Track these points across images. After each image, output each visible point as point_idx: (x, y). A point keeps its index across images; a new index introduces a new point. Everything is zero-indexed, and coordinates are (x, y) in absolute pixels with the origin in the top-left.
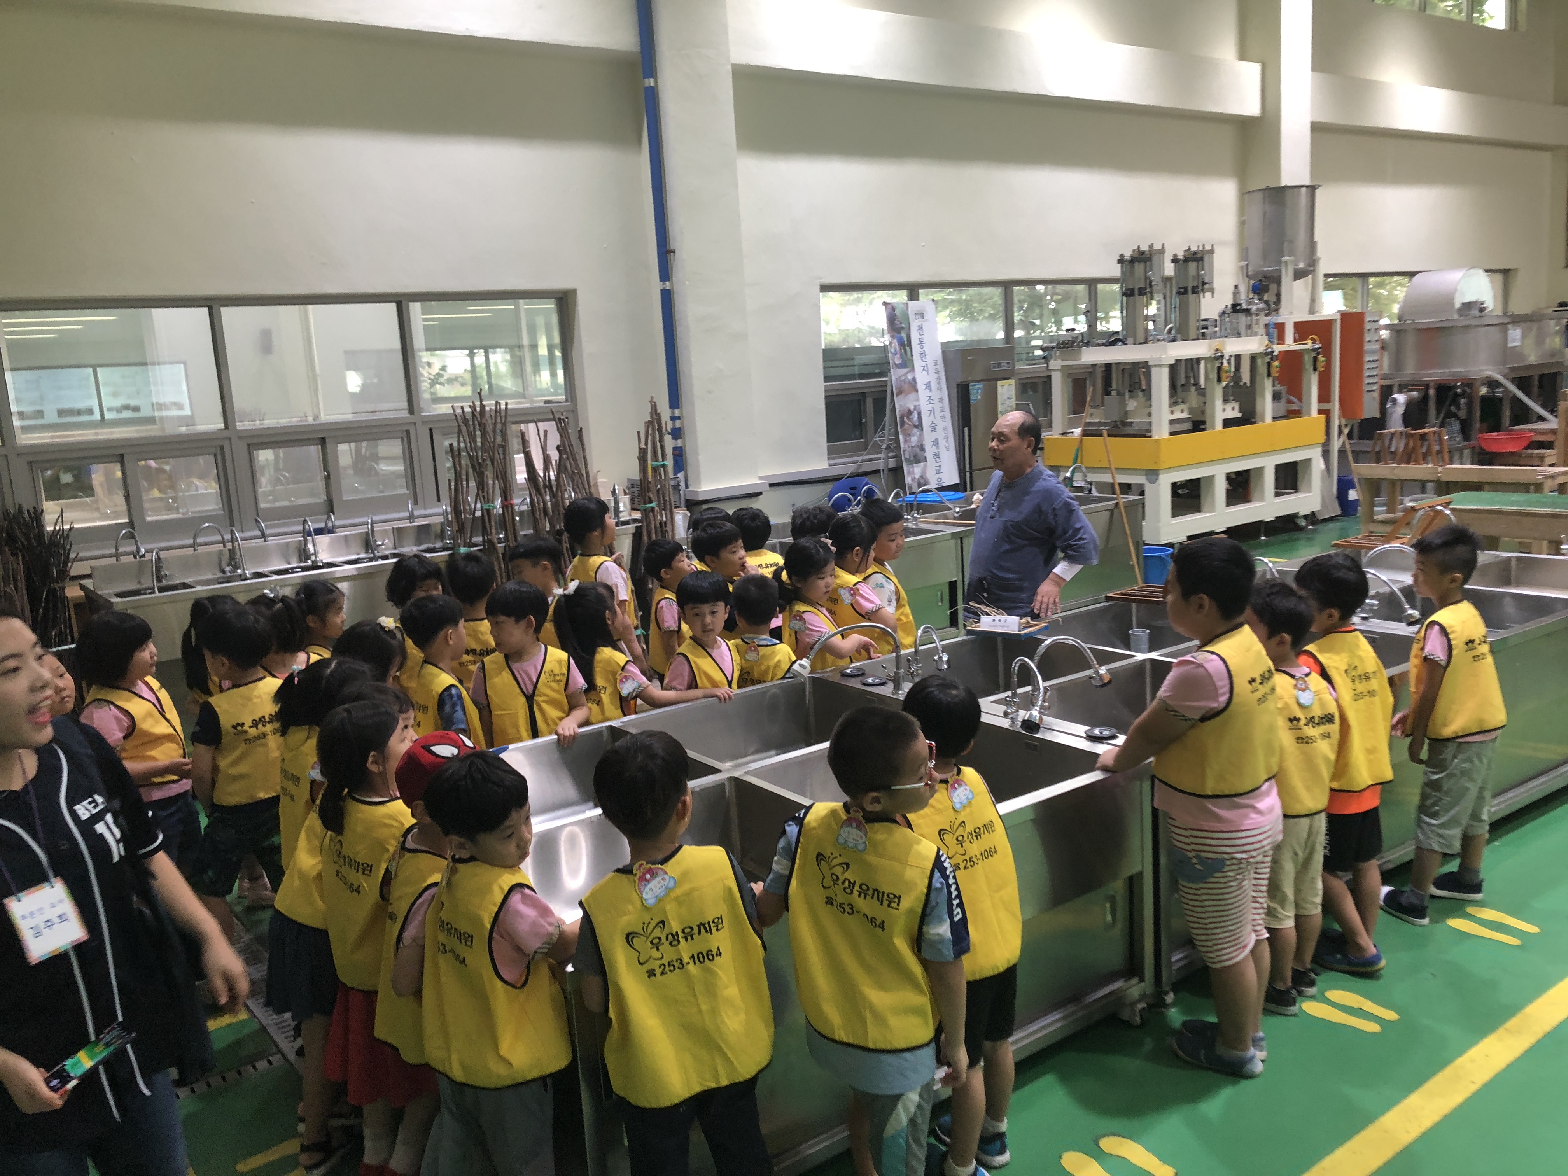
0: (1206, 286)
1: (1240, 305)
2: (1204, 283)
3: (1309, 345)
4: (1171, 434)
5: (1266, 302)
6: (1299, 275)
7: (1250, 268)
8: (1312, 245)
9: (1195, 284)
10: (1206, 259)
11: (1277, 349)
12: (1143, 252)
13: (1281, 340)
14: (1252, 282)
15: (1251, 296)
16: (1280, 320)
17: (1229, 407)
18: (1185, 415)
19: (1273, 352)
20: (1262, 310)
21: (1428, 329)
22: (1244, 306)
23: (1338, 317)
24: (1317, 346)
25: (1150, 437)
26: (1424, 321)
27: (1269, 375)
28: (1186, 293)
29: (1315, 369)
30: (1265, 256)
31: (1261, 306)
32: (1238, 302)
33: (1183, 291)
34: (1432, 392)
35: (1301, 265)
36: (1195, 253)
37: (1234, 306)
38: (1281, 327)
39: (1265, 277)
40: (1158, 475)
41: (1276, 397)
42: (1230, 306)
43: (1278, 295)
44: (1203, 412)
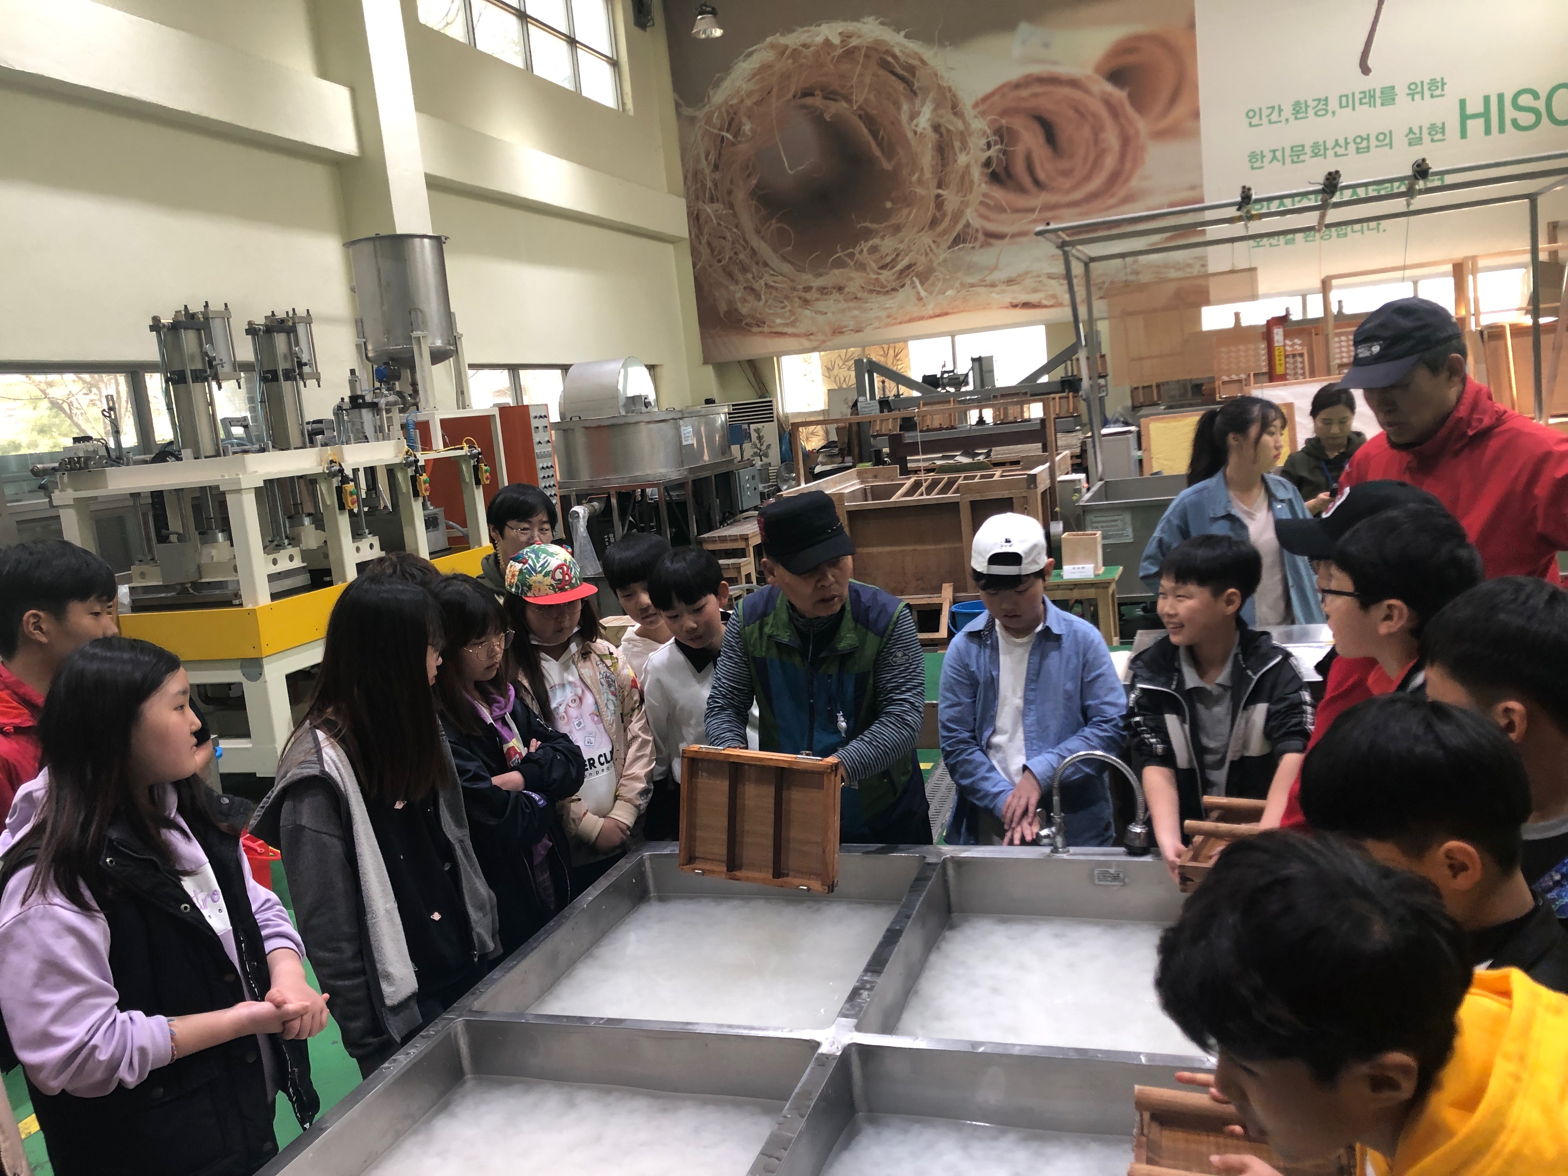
0: (306, 369)
1: (363, 397)
2: (301, 365)
3: (465, 451)
4: (275, 596)
5: (400, 394)
6: (438, 357)
7: (370, 347)
8: (449, 317)
9: (288, 366)
10: (301, 329)
11: (422, 457)
12: (193, 316)
13: (427, 445)
14: (375, 366)
15: (377, 385)
16: (421, 417)
17: (364, 544)
18: (297, 563)
19: (418, 461)
20: (395, 403)
21: (599, 427)
22: (369, 398)
23: (496, 412)
24: (475, 451)
25: (241, 605)
26: (593, 417)
27: (416, 494)
28: (275, 378)
29: (478, 482)
30: (388, 331)
31: (392, 398)
32: (359, 393)
33: (270, 377)
34: (614, 501)
35: (439, 343)
36: (282, 321)
37: (354, 399)
38: (424, 427)
39: (393, 359)
40: (261, 667)
41: (431, 523)
42: (347, 400)
43: (414, 384)
44: (326, 556)
